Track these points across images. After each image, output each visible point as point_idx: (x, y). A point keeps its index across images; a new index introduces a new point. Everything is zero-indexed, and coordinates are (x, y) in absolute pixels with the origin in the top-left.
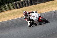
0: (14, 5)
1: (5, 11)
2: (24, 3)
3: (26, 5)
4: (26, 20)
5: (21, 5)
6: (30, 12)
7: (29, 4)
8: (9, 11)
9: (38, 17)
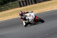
0: (18, 3)
1: (9, 9)
2: (28, 1)
3: (30, 3)
4: (22, 20)
5: (25, 3)
6: (26, 12)
7: (33, 3)
8: (13, 9)
9: (34, 17)
